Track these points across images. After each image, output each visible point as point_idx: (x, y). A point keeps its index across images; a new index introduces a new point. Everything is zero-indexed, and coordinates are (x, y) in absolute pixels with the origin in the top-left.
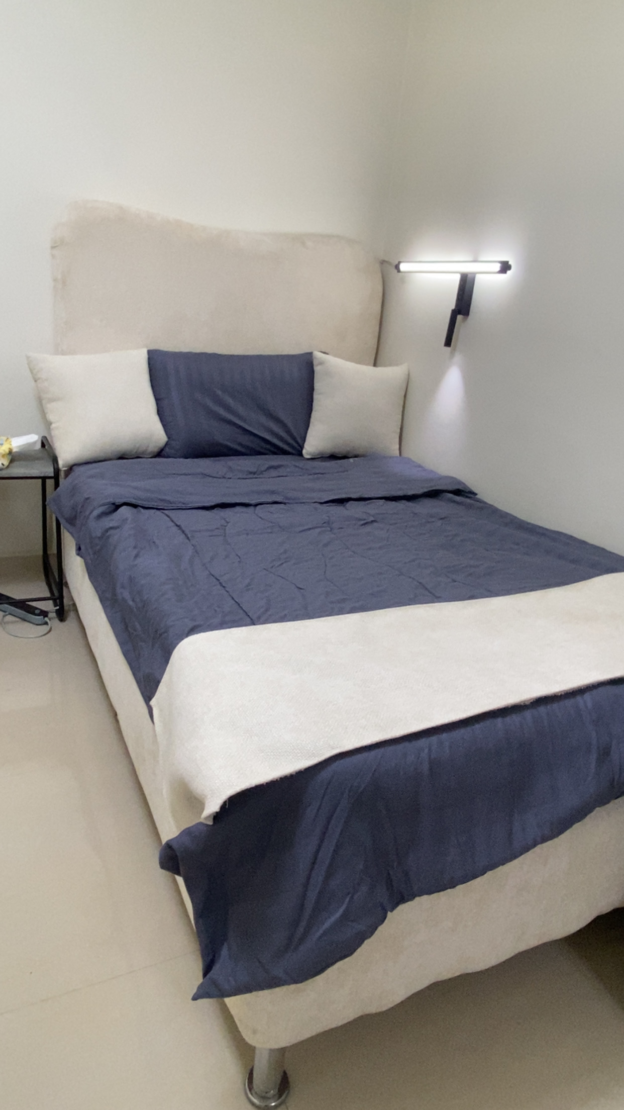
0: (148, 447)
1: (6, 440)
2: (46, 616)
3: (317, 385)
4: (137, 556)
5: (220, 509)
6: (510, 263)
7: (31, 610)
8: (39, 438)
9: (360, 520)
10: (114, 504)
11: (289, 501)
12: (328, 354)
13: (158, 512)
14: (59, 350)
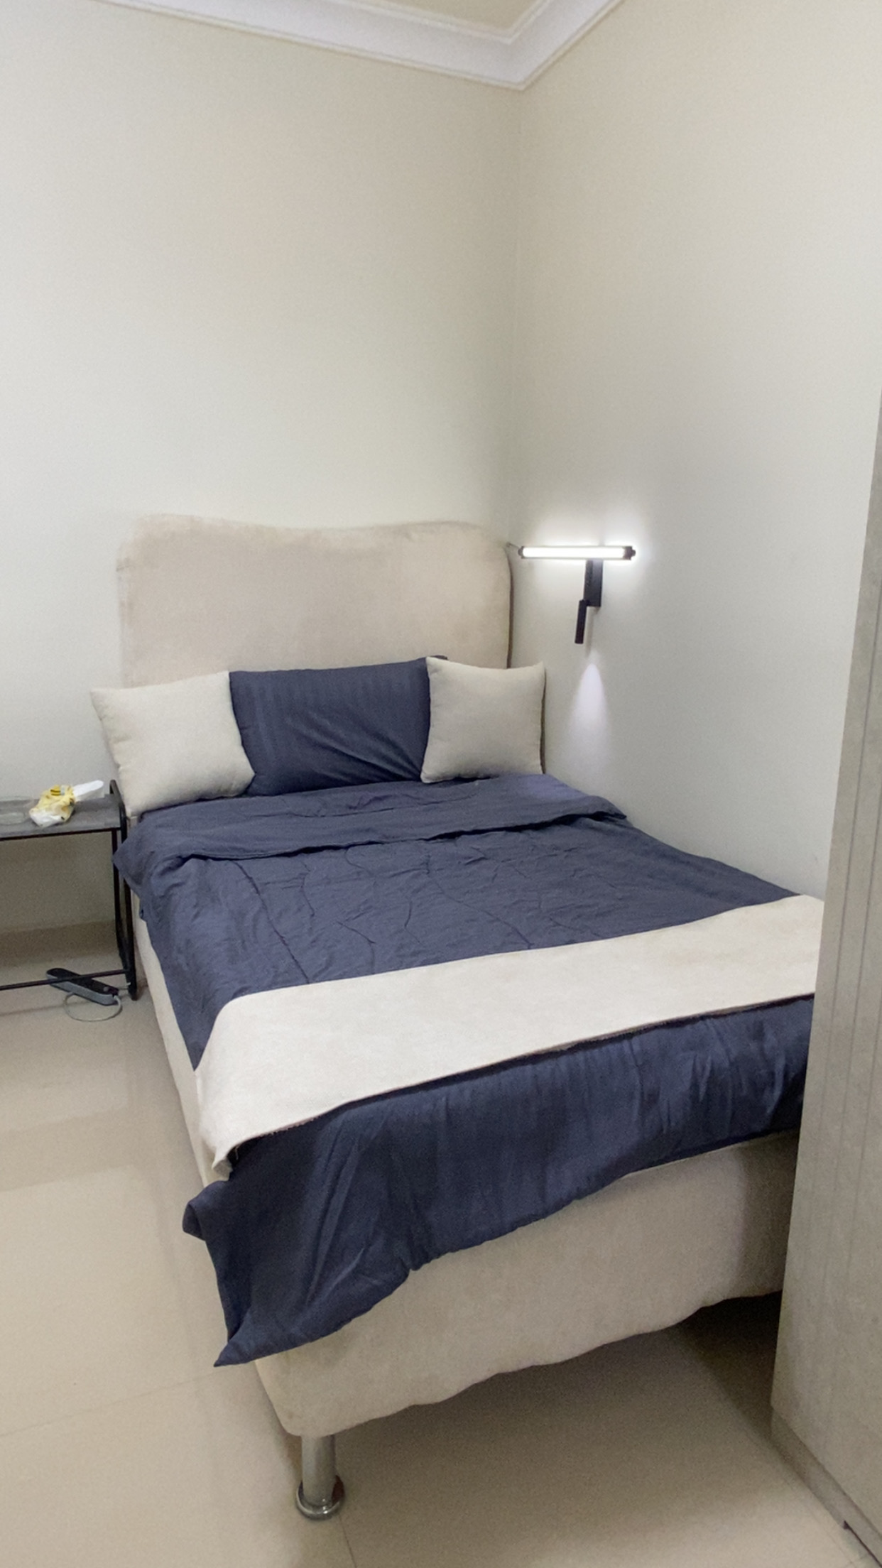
0: (232, 784)
1: (68, 789)
2: (117, 994)
3: (433, 696)
4: (196, 916)
5: (305, 855)
6: (634, 549)
7: (98, 988)
8: (105, 784)
9: (466, 858)
10: (180, 857)
11: (388, 841)
12: (446, 659)
13: (231, 864)
14: (129, 683)
